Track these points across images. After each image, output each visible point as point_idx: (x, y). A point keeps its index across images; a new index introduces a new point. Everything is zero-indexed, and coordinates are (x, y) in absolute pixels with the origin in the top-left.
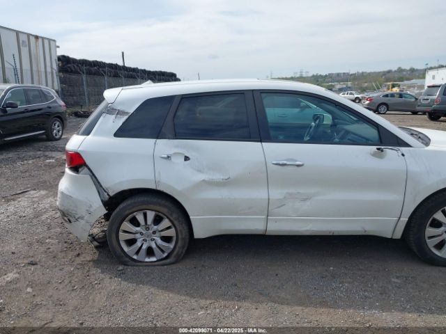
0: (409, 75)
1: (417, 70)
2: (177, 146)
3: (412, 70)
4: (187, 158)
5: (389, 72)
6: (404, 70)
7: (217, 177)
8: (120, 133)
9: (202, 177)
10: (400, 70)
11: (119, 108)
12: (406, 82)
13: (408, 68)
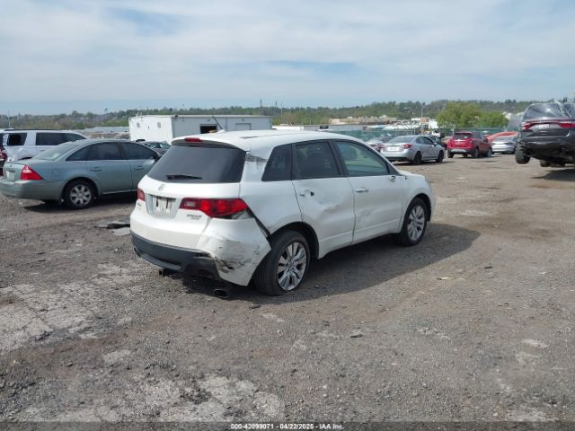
0: (89, 121)
1: (96, 116)
2: (304, 185)
3: (91, 116)
4: (312, 194)
5: (63, 116)
6: (81, 115)
7: (332, 205)
8: (266, 177)
9: (324, 207)
10: (76, 115)
11: (256, 155)
12: (87, 130)
13: (85, 113)
